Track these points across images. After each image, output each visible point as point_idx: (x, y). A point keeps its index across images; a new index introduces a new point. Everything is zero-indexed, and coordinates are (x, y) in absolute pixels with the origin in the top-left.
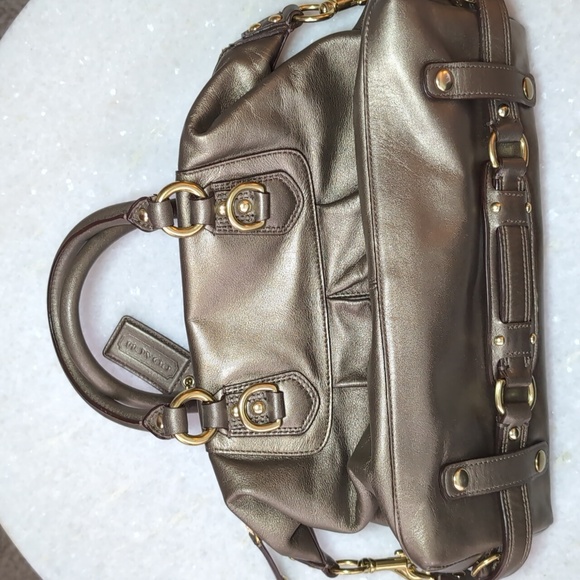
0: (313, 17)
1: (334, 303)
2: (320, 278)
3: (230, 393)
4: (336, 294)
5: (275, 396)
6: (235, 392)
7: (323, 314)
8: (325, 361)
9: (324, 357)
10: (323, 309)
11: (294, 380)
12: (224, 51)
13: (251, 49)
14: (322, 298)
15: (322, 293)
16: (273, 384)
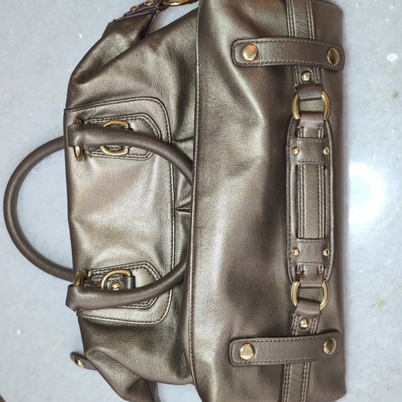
0: (177, 2)
1: (180, 213)
2: (171, 195)
3: (96, 274)
4: (182, 207)
5: (129, 279)
6: (100, 274)
7: (172, 221)
8: (170, 256)
9: (170, 253)
10: (172, 217)
11: (145, 268)
12: (109, 24)
13: (128, 23)
14: (172, 209)
15: (172, 205)
16: (129, 270)
